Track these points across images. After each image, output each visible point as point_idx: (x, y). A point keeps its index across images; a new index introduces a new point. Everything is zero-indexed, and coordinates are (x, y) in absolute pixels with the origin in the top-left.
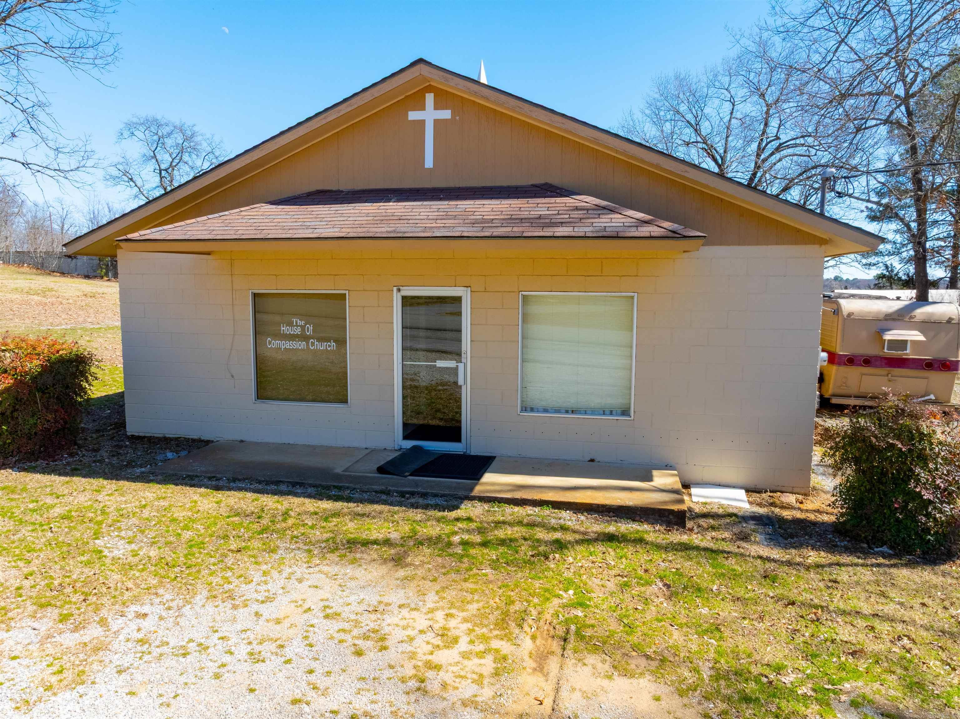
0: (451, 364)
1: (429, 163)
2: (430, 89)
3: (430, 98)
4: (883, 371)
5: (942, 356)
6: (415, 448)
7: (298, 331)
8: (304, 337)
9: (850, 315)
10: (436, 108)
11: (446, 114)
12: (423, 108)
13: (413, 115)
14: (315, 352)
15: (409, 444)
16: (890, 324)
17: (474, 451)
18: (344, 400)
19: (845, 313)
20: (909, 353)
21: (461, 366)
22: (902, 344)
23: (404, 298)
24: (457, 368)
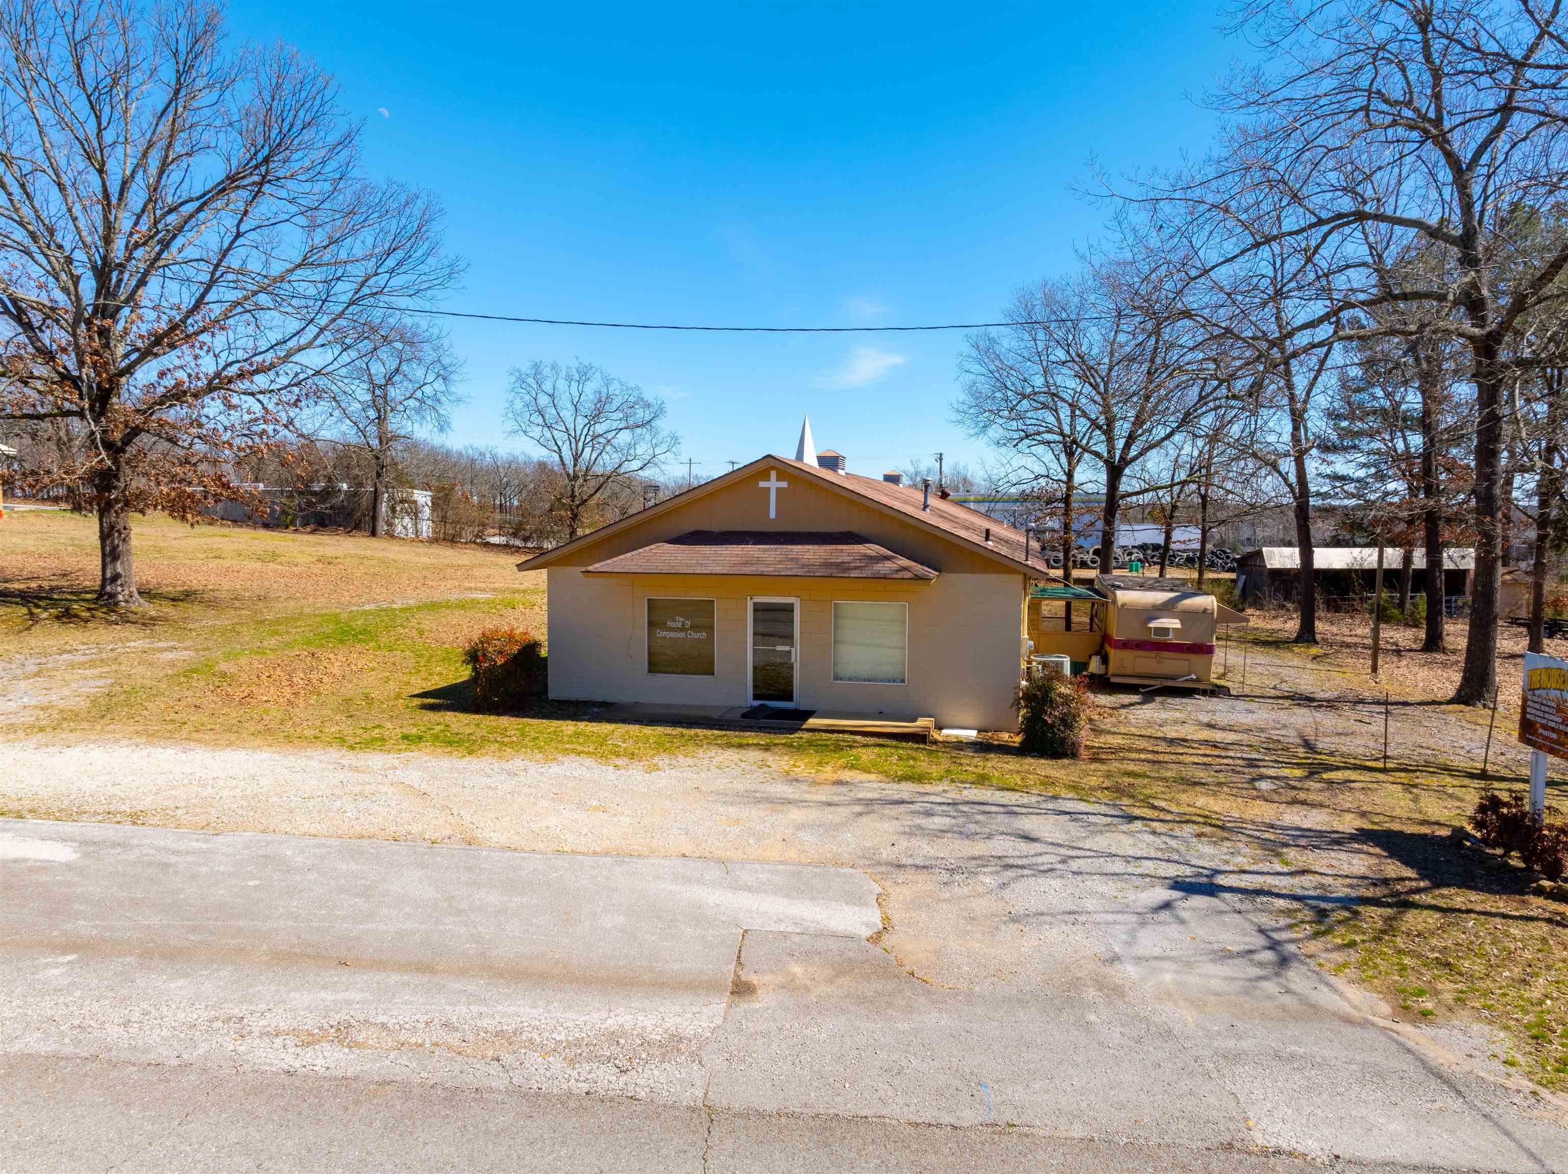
0: (787, 648)
1: (773, 515)
2: (773, 468)
3: (773, 474)
4: (1153, 654)
5: (1199, 641)
6: (761, 705)
7: (680, 625)
8: (683, 629)
9: (1123, 605)
10: (778, 480)
11: (784, 484)
12: (769, 480)
13: (762, 484)
14: (692, 639)
15: (757, 703)
16: (1157, 613)
17: (802, 708)
18: (713, 674)
19: (1119, 604)
20: (1171, 638)
21: (793, 650)
22: (1166, 631)
23: (755, 604)
24: (789, 652)
